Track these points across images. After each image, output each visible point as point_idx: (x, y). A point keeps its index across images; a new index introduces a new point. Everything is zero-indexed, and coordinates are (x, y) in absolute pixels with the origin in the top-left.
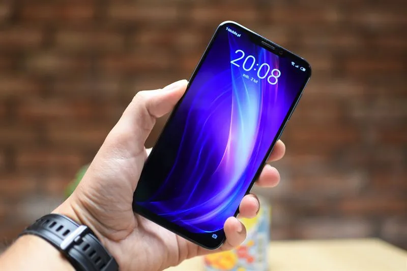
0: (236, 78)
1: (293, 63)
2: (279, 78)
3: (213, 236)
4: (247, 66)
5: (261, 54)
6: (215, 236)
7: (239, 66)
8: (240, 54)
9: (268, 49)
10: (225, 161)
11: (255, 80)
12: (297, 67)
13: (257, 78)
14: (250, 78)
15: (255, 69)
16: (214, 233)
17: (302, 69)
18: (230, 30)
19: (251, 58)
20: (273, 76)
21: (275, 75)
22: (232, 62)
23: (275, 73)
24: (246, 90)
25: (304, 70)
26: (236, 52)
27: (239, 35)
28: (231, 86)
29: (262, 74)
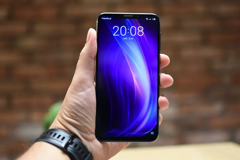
0: (120, 42)
1: (147, 19)
2: (143, 31)
3: (151, 134)
4: (123, 33)
5: (127, 22)
6: (152, 133)
7: (119, 35)
8: (116, 29)
9: (130, 18)
10: (137, 89)
11: (131, 39)
12: (150, 19)
13: (132, 37)
14: (128, 38)
15: (128, 32)
16: (151, 131)
17: (153, 19)
18: (104, 18)
19: (123, 27)
20: (140, 31)
21: (140, 30)
22: (114, 35)
23: (140, 29)
24: (129, 46)
25: (155, 19)
26: (114, 28)
27: (110, 19)
28: (120, 48)
29: (133, 33)
